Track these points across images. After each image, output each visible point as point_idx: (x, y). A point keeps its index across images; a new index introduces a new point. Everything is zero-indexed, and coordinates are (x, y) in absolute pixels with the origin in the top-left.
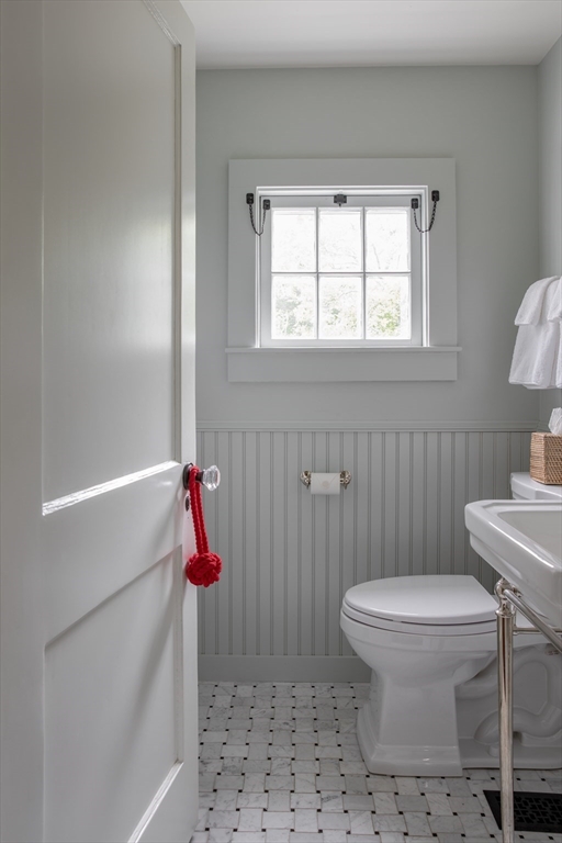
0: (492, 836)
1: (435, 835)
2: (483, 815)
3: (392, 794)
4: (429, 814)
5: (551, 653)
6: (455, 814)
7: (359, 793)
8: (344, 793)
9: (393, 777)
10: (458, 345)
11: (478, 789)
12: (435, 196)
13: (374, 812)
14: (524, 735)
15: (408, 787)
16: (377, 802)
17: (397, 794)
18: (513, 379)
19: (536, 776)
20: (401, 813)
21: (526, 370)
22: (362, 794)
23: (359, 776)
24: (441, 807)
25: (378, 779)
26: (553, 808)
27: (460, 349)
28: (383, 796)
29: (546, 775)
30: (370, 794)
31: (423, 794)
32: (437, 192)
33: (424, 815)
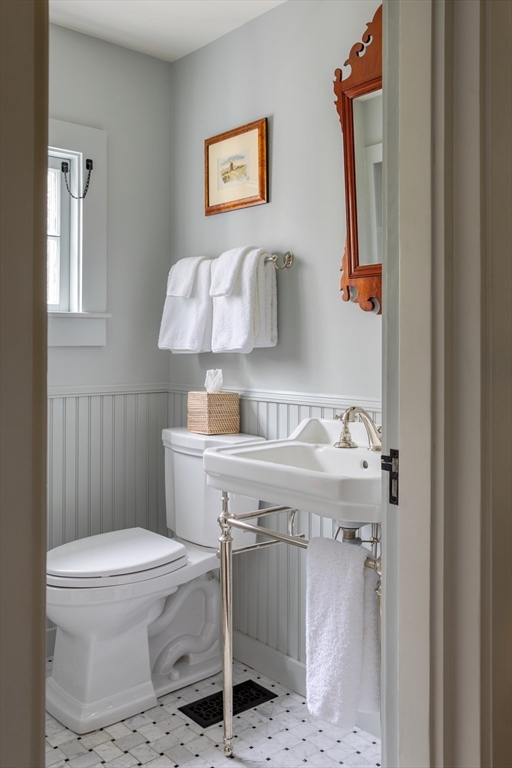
0: (202, 735)
1: (162, 754)
2: (187, 725)
3: (110, 743)
4: (148, 742)
5: (209, 579)
6: (167, 733)
7: (80, 754)
8: (67, 760)
9: (101, 729)
10: (107, 312)
11: (174, 709)
12: (89, 165)
13: (103, 762)
14: (191, 656)
15: (119, 731)
16: (101, 754)
17: (113, 740)
18: (163, 344)
19: (207, 683)
20: (126, 752)
21: (174, 337)
22: (83, 754)
23: (71, 742)
24: (154, 734)
25: (90, 737)
26: (205, 709)
27: (109, 316)
28: (104, 747)
29: (214, 680)
30: (91, 750)
31: (135, 731)
32: (91, 161)
33: (145, 745)
